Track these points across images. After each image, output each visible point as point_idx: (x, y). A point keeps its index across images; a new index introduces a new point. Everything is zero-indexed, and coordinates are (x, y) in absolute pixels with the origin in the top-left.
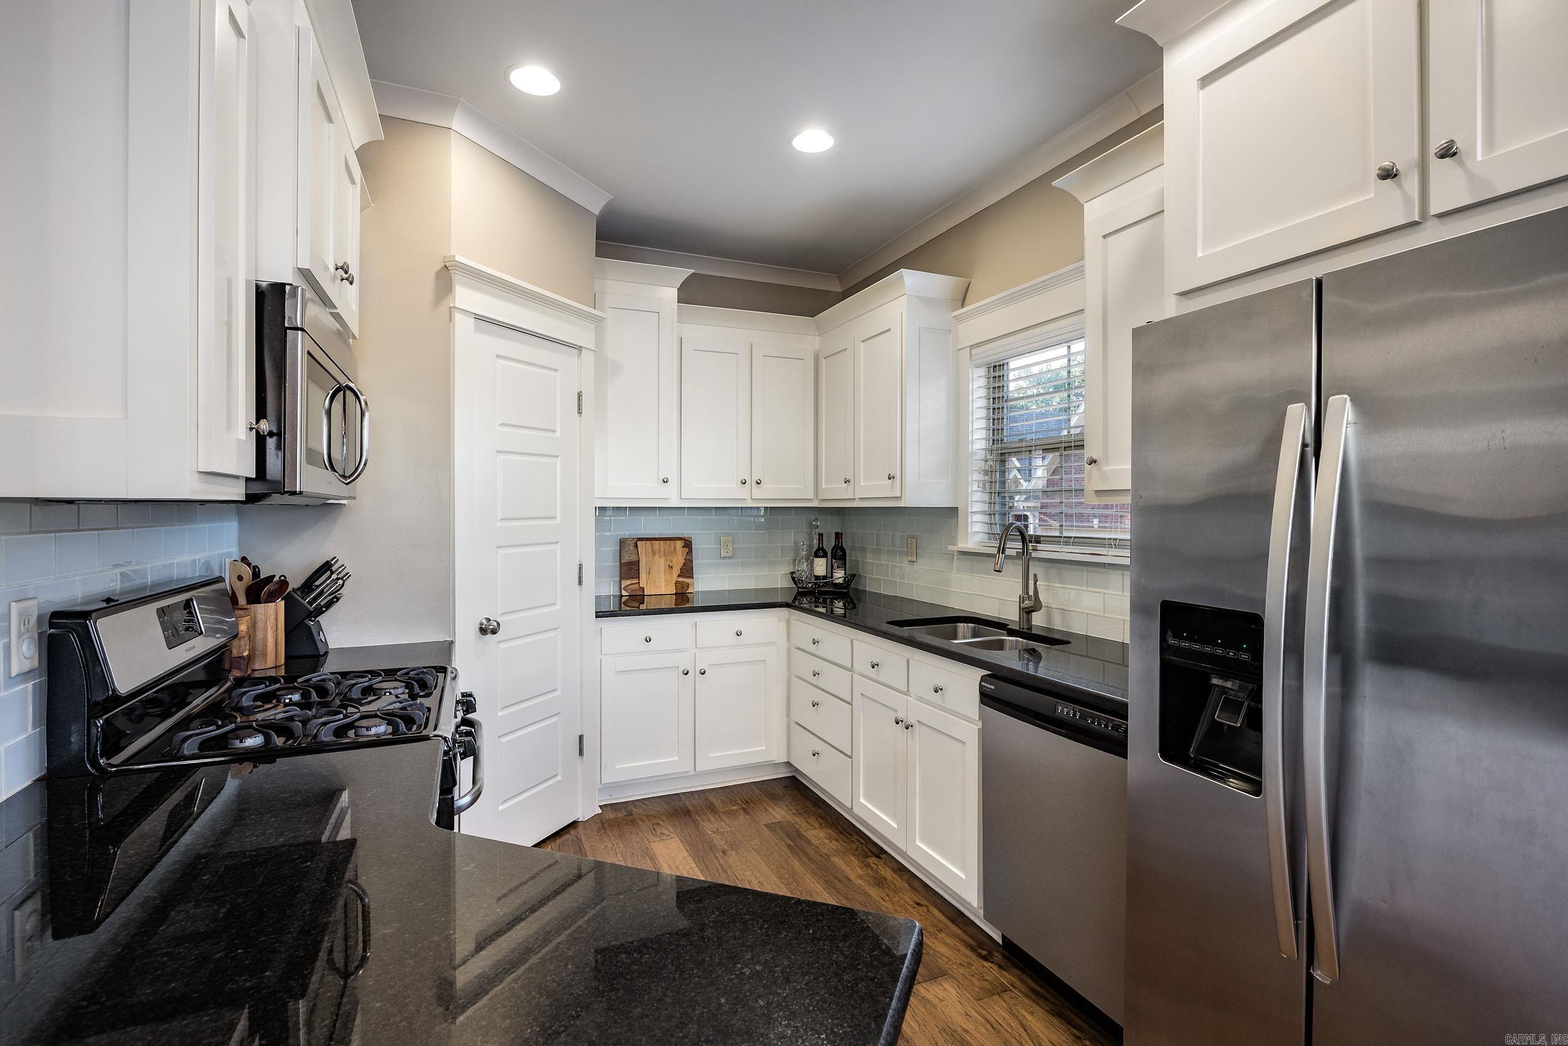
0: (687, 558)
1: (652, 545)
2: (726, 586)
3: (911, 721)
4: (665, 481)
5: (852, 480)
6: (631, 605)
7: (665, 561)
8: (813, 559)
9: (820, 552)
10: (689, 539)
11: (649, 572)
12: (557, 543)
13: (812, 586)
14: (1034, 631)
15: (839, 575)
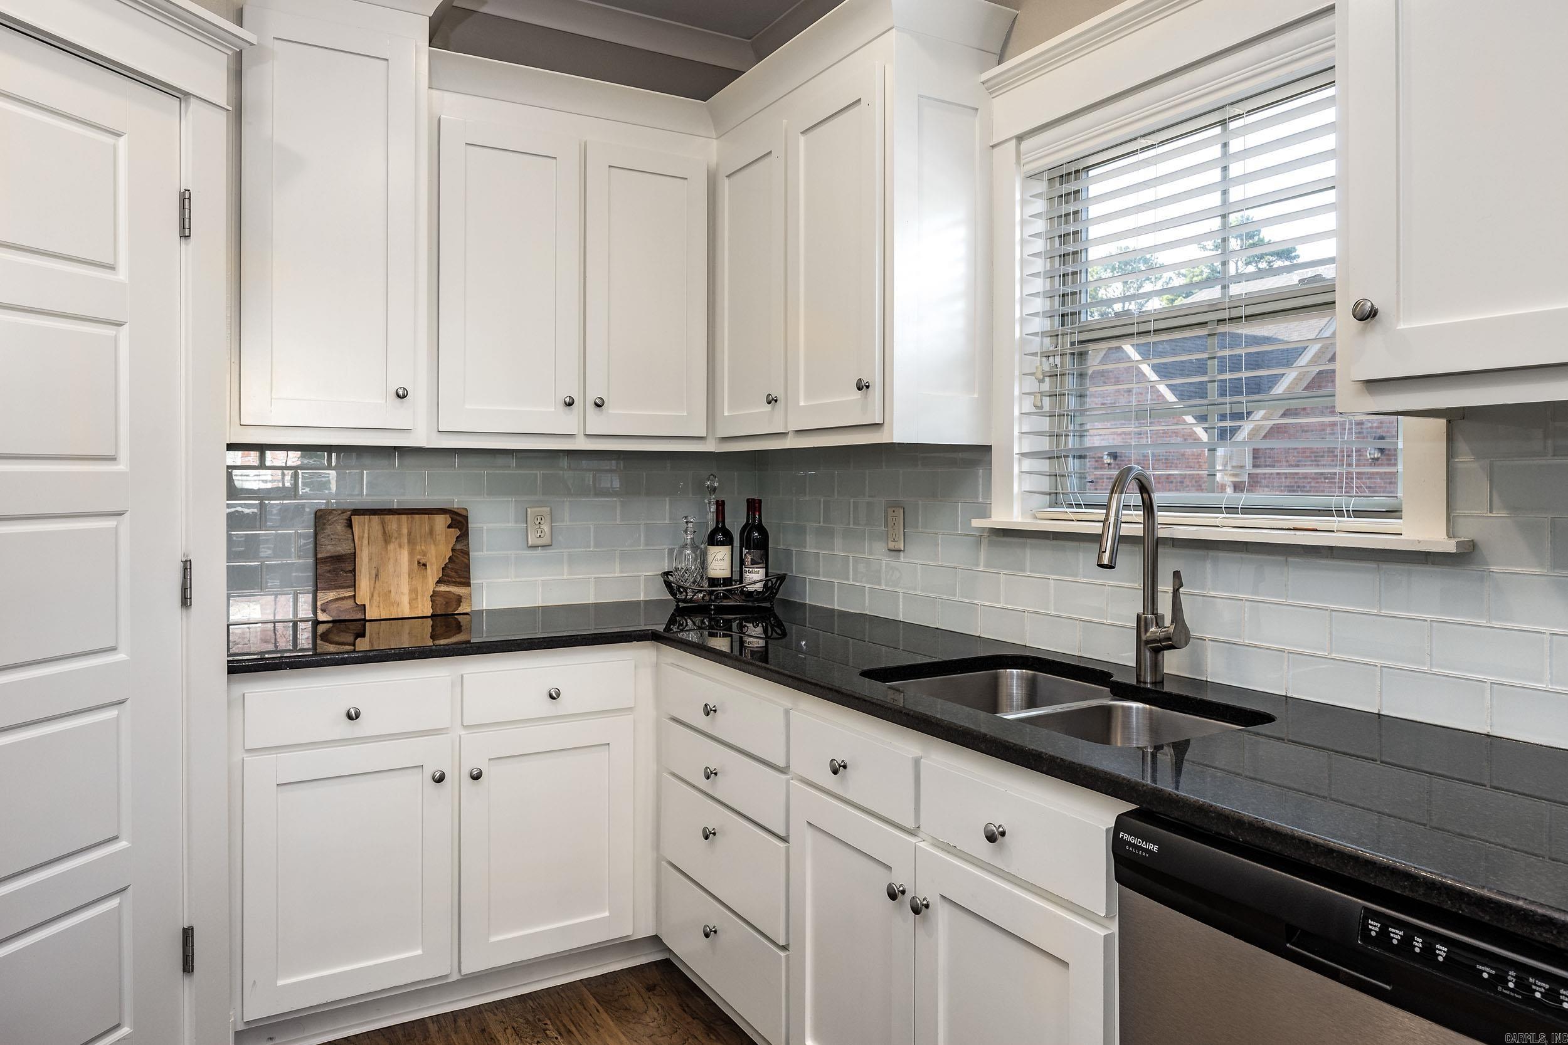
0: (458, 547)
1: (383, 524)
2: (537, 599)
3: (924, 891)
4: (401, 396)
5: (781, 398)
6: (337, 639)
7: (412, 553)
8: (706, 548)
9: (719, 535)
10: (464, 513)
11: (377, 575)
12: (121, 514)
13: (703, 597)
14: (1168, 688)
15: (755, 577)
